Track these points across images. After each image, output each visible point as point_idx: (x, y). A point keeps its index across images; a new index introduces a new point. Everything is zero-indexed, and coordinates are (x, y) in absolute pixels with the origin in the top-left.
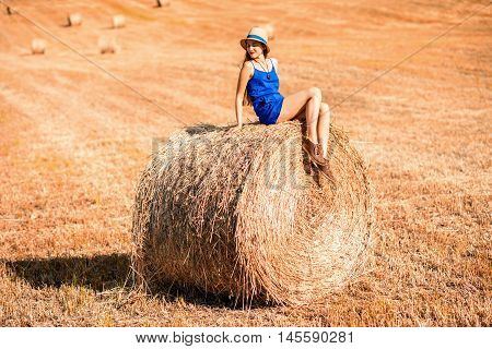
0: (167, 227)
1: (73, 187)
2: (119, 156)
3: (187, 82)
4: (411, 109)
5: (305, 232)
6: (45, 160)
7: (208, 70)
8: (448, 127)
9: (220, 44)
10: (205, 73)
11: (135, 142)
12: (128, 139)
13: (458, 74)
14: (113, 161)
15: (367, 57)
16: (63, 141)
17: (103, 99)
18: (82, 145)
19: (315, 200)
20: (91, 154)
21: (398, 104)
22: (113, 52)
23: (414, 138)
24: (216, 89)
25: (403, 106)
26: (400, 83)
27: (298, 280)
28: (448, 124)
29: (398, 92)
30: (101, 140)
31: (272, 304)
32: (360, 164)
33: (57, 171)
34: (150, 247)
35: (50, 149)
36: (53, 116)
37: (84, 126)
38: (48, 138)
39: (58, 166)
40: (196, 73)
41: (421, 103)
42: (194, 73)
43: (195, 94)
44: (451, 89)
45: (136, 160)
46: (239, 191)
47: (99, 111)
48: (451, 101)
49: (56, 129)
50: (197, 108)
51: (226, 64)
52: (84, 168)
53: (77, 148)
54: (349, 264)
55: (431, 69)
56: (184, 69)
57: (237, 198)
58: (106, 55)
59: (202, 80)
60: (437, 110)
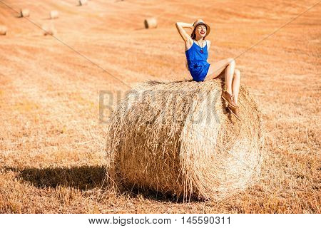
0: (131, 148)
1: (45, 122)
2: (71, 103)
3: (107, 55)
4: (258, 74)
5: (223, 152)
6: (22, 104)
7: (119, 47)
8: (284, 86)
9: (121, 30)
10: (117, 49)
11: (79, 94)
12: (75, 91)
13: (283, 52)
14: (68, 105)
15: (223, 40)
16: (31, 92)
17: (52, 65)
18: (44, 95)
19: (229, 132)
20: (52, 100)
21: (248, 71)
22: (52, 34)
23: (264, 93)
24: (126, 59)
25: (252, 72)
26: (247, 57)
27: (218, 184)
28: (283, 84)
29: (247, 63)
30: (56, 92)
31: (202, 200)
32: (256, 108)
33: (32, 111)
34: (119, 161)
35: (23, 97)
36: (21, 75)
37: (43, 82)
38: (20, 90)
39: (32, 108)
40: (111, 49)
41: (263, 70)
42: (110, 49)
43: (113, 62)
44: (280, 61)
45: (83, 105)
46: (182, 125)
47: (51, 73)
48: (282, 69)
49: (24, 84)
50: (116, 71)
51: (130, 43)
52: (50, 110)
53: (41, 97)
54: (249, 174)
55: (266, 48)
56: (103, 46)
57: (181, 129)
58: (48, 37)
59: (116, 53)
60: (274, 75)
